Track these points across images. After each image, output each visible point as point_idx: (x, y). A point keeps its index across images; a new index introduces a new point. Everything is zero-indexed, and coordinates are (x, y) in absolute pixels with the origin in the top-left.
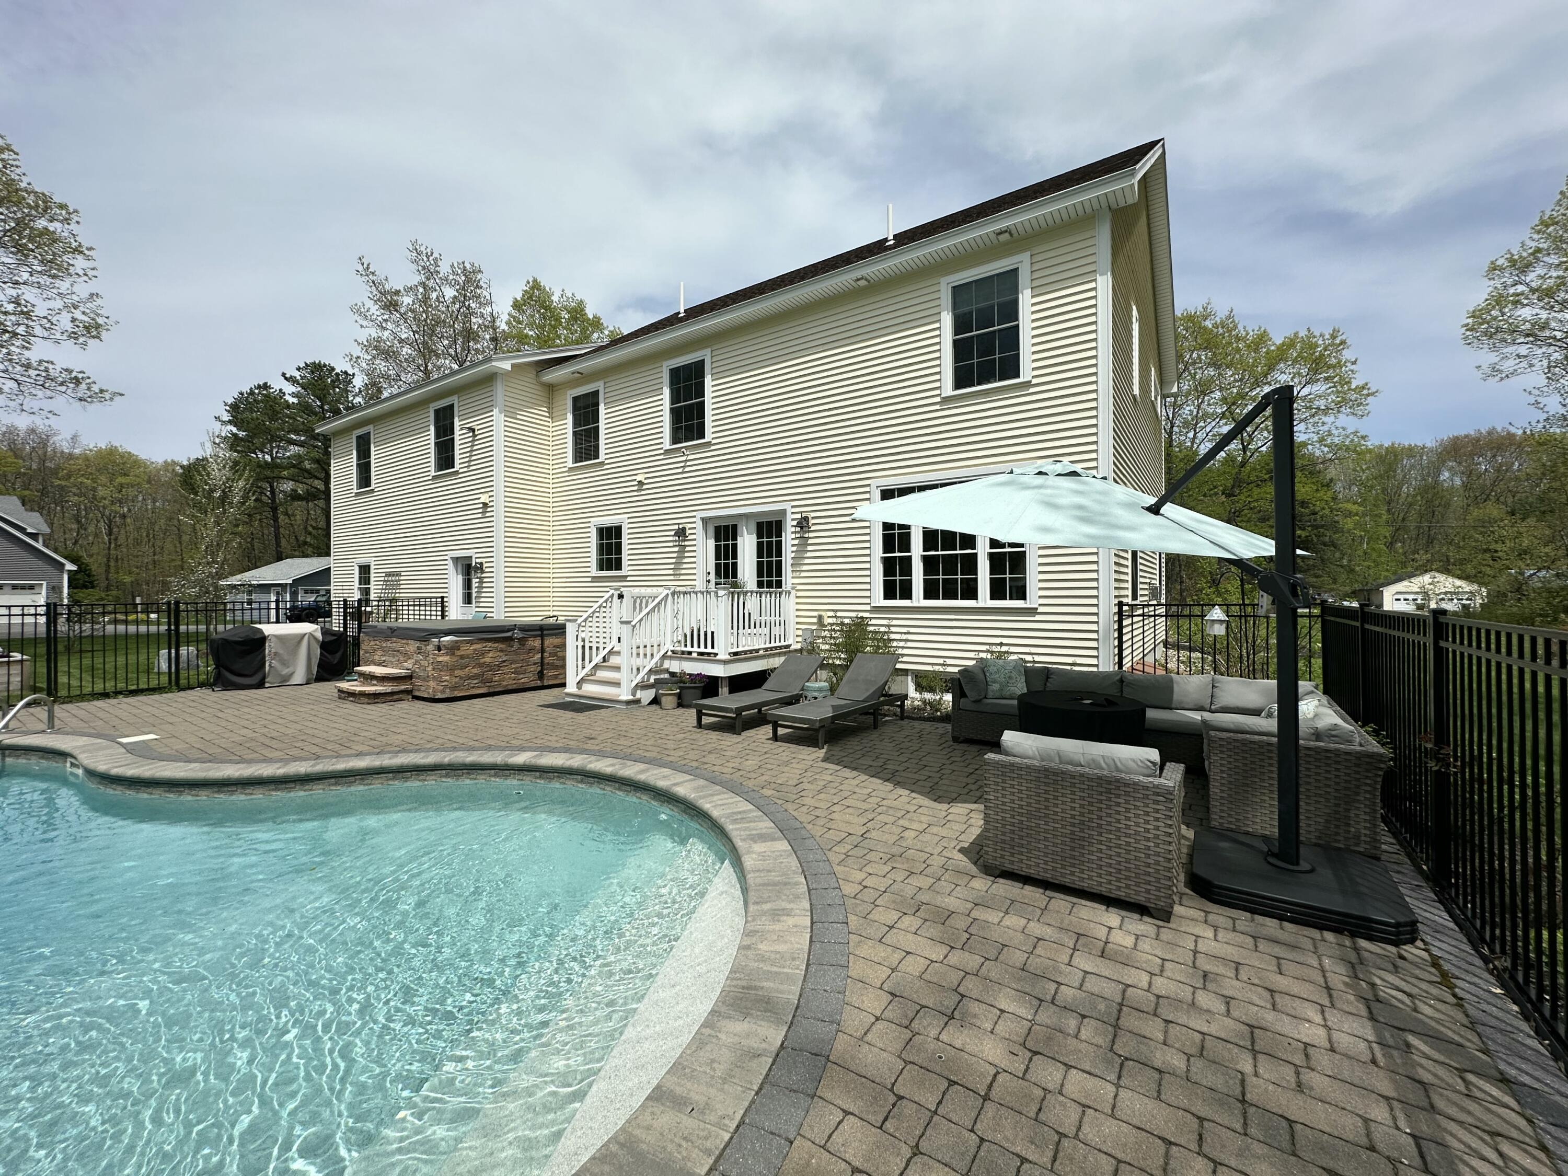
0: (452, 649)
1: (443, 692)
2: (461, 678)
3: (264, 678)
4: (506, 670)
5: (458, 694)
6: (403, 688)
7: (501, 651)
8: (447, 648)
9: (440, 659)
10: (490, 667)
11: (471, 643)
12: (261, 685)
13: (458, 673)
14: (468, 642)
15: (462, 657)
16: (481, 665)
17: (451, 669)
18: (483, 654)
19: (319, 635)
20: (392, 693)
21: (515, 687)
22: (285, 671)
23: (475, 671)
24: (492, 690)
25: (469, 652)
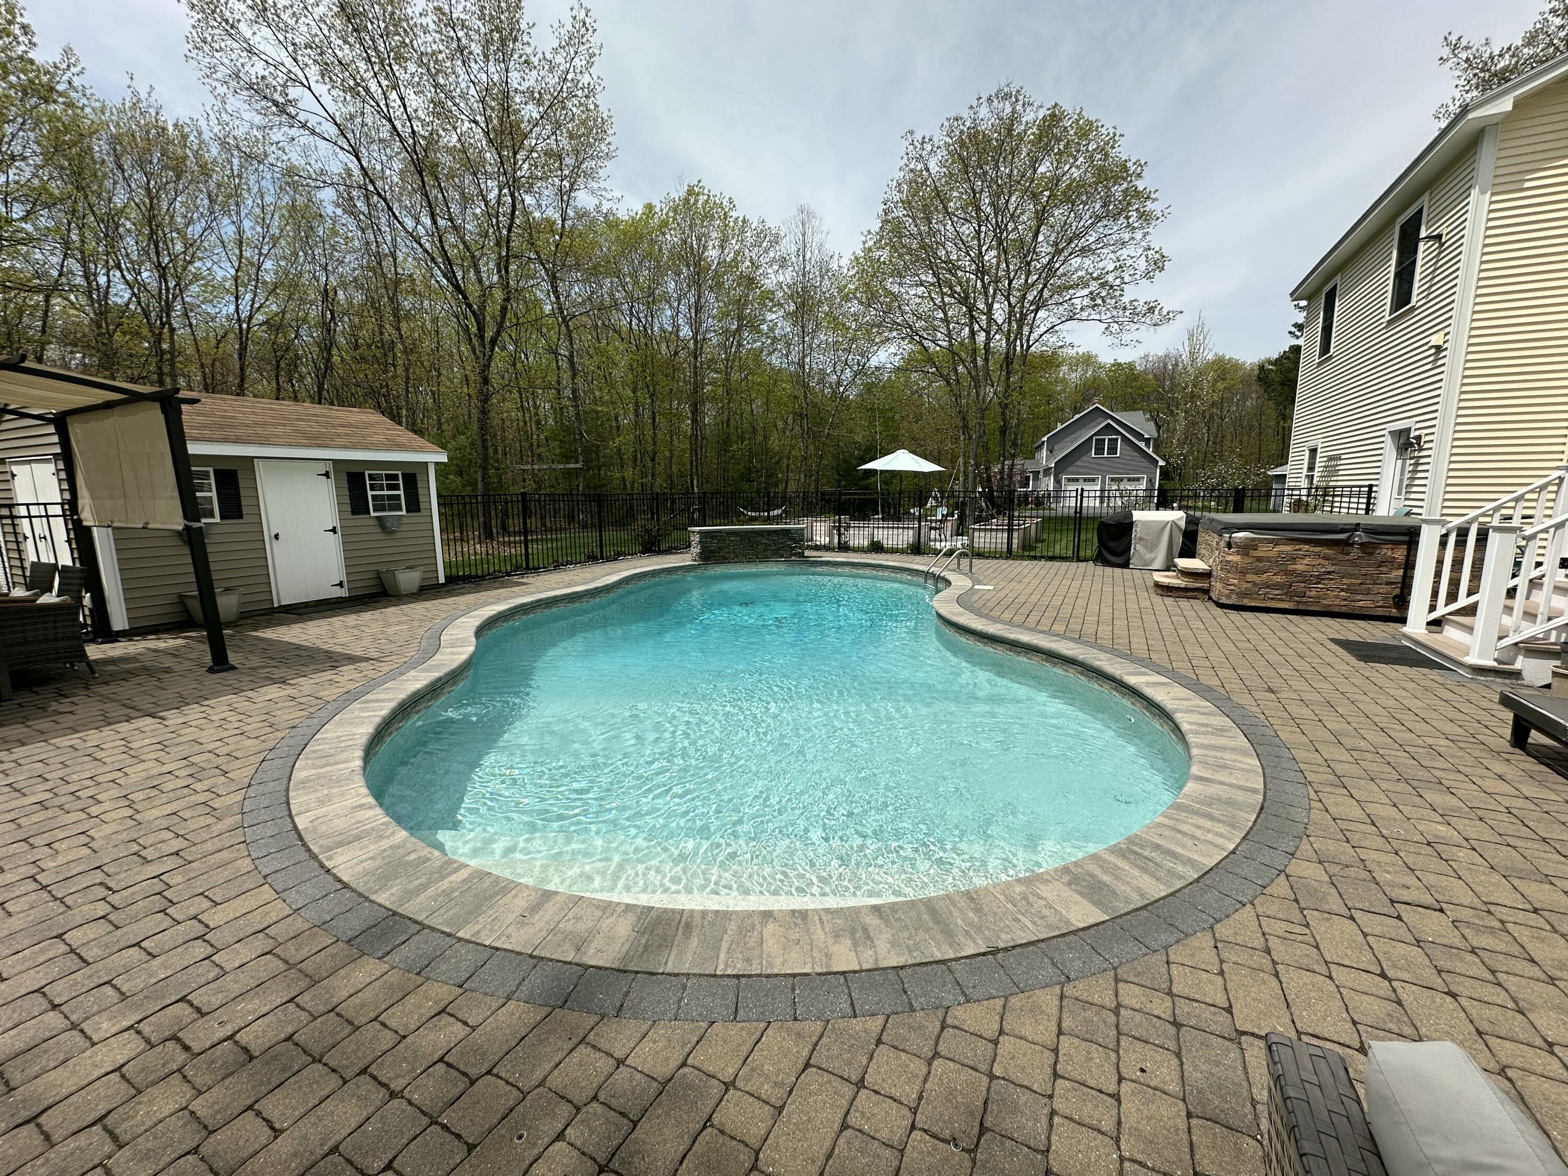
0: (1246, 548)
1: (1228, 597)
2: (1255, 584)
3: (1129, 559)
4: (1331, 584)
5: (1247, 602)
6: (1198, 585)
7: (1326, 558)
8: (1238, 546)
9: (1229, 558)
10: (1304, 578)
11: (1276, 543)
12: (1126, 565)
13: (1250, 577)
14: (1270, 541)
15: (1259, 559)
16: (1287, 573)
17: (1243, 572)
18: (1294, 559)
19: (1182, 524)
20: (1186, 590)
21: (1343, 610)
22: (1148, 556)
23: (1278, 579)
24: (1301, 607)
25: (1270, 554)
